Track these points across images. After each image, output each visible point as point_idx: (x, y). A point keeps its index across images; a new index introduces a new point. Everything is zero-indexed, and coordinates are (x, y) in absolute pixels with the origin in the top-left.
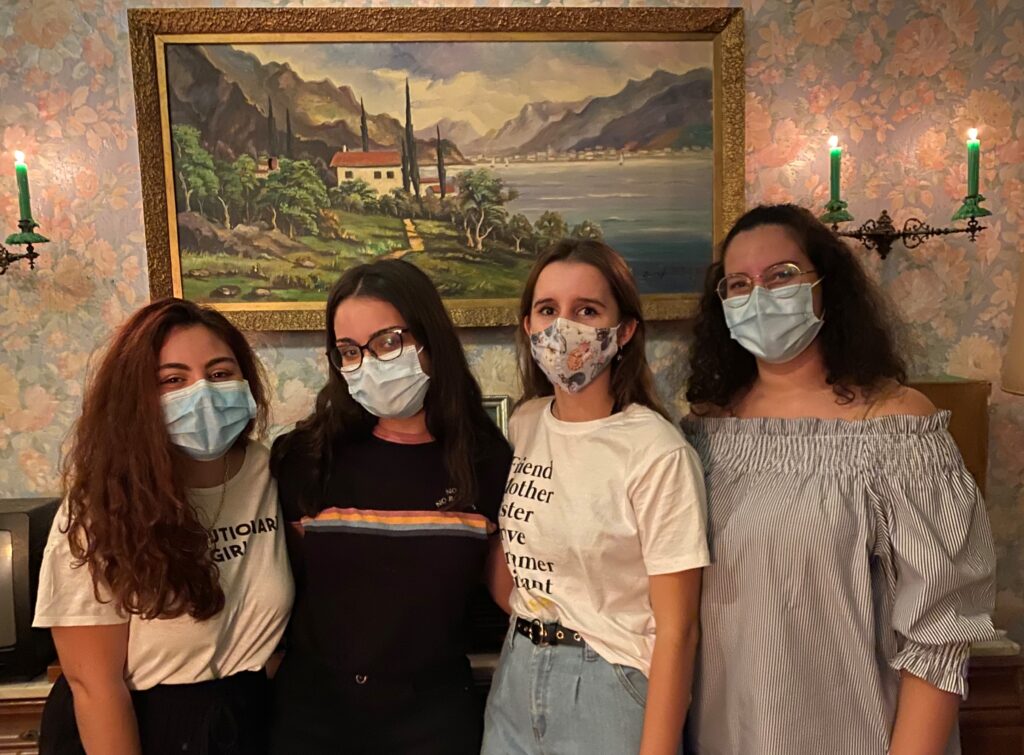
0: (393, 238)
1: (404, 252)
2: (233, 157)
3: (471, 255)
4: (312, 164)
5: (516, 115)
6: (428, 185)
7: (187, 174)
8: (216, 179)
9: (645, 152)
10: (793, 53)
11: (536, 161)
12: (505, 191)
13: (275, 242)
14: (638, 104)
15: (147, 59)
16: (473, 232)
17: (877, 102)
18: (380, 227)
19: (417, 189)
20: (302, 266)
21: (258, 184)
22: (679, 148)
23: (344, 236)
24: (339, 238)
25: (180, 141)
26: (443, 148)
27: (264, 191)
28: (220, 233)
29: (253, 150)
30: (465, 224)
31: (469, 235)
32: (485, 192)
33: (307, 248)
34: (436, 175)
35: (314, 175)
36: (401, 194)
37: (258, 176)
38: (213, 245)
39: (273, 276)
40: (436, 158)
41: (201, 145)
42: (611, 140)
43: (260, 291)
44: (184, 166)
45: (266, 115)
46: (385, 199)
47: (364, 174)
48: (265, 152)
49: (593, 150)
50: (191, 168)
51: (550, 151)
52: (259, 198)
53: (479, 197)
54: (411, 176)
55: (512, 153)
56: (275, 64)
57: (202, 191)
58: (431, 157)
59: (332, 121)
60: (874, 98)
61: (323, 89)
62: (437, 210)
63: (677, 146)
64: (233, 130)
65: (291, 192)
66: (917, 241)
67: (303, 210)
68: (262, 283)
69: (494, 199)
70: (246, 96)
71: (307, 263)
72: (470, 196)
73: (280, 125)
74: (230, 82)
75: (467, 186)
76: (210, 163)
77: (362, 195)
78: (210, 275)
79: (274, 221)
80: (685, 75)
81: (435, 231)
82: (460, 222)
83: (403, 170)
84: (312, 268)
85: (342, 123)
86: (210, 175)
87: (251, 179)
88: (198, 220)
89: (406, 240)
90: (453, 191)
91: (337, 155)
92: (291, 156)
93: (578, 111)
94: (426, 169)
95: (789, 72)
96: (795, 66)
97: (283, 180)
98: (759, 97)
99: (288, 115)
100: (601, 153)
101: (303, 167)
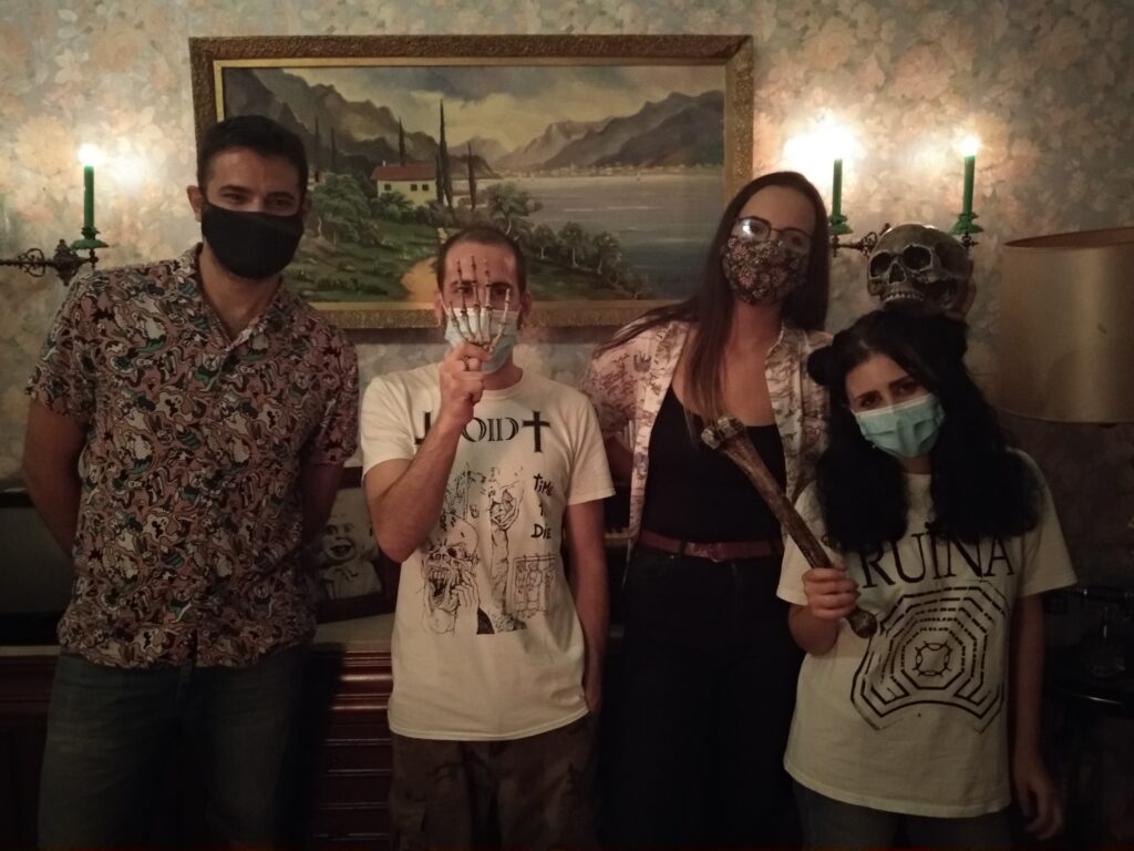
0: (427, 245)
4: (354, 177)
5: (540, 133)
6: (460, 197)
9: (661, 168)
10: (801, 77)
11: (560, 176)
12: (530, 203)
13: (321, 248)
14: (655, 123)
15: (205, 83)
17: (881, 122)
18: (417, 235)
19: (450, 200)
20: (344, 270)
22: (693, 165)
23: (383, 243)
24: (378, 245)
26: (473, 162)
32: (513, 204)
33: (350, 254)
34: (467, 188)
35: (355, 185)
36: (438, 207)
39: (319, 278)
40: (467, 172)
42: (629, 157)
43: (306, 292)
45: (313, 132)
46: (420, 208)
47: (401, 187)
49: (613, 165)
51: (573, 167)
53: (506, 208)
54: (444, 188)
55: (537, 168)
56: (321, 86)
58: (462, 171)
59: (373, 138)
60: (877, 119)
61: (365, 108)
62: (468, 220)
63: (691, 162)
65: (335, 202)
67: (347, 219)
68: (308, 285)
69: (521, 209)
70: (296, 115)
71: (349, 267)
72: (499, 208)
73: (326, 141)
74: (281, 101)
75: (497, 198)
77: (399, 205)
79: (319, 228)
80: (698, 98)
83: (438, 184)
84: (353, 272)
85: (381, 141)
90: (483, 202)
91: (378, 168)
92: (336, 170)
93: (599, 130)
94: (458, 182)
95: (797, 93)
96: (803, 89)
97: (329, 192)
98: (769, 118)
99: (333, 131)
100: (620, 169)
101: (346, 180)
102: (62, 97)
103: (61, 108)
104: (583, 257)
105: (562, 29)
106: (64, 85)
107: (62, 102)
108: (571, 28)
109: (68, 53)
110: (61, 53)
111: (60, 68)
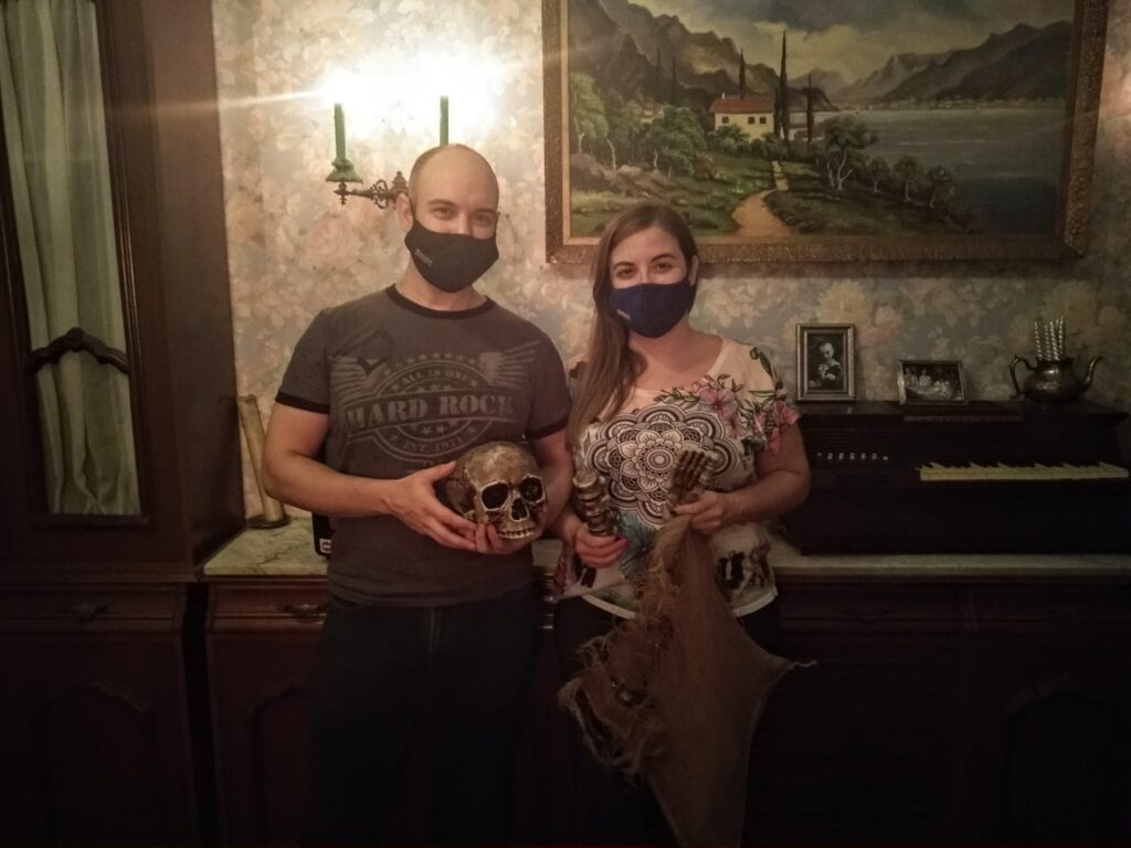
0: (761, 178)
1: (770, 192)
2: (622, 102)
3: (830, 194)
4: (692, 110)
5: (883, 65)
6: (797, 130)
7: (581, 118)
8: (606, 124)
9: (1001, 102)
11: (899, 108)
12: (867, 136)
13: (657, 183)
14: (998, 57)
15: (554, 12)
16: (835, 174)
18: (750, 169)
19: (786, 133)
20: (677, 204)
21: (643, 128)
22: (1034, 99)
23: (717, 176)
24: (712, 178)
25: (577, 87)
26: (813, 95)
27: (648, 135)
28: (606, 173)
29: (641, 97)
30: (828, 166)
31: (830, 176)
32: (849, 137)
33: (684, 188)
34: (805, 121)
35: (693, 117)
36: (775, 140)
38: (600, 184)
40: (806, 104)
41: (595, 91)
42: (969, 91)
44: (579, 111)
45: (654, 64)
46: (757, 142)
47: (739, 120)
48: (651, 99)
49: (952, 99)
50: (584, 113)
51: (913, 100)
52: (643, 141)
53: (842, 141)
54: (782, 122)
55: (876, 101)
56: (665, 17)
57: (593, 135)
58: (800, 104)
59: (714, 70)
61: (707, 40)
62: (803, 152)
63: (1032, 96)
64: (624, 78)
65: (672, 136)
67: (682, 152)
69: (857, 143)
70: (638, 46)
71: (682, 201)
72: (834, 141)
73: (667, 73)
74: (625, 32)
75: (833, 131)
76: (601, 108)
77: (736, 138)
78: (596, 211)
79: (655, 163)
80: (1047, 29)
81: (800, 172)
82: (823, 165)
83: (775, 117)
84: (685, 206)
85: (722, 73)
86: (601, 119)
87: (637, 124)
88: (587, 161)
89: (772, 181)
90: (819, 136)
91: (718, 100)
92: (675, 101)
93: (943, 62)
94: (796, 115)
97: (666, 124)
98: (1113, 50)
99: (674, 63)
100: (959, 102)
101: (684, 113)
102: (405, 27)
103: (402, 38)
104: (916, 190)
106: (407, 15)
107: (404, 32)
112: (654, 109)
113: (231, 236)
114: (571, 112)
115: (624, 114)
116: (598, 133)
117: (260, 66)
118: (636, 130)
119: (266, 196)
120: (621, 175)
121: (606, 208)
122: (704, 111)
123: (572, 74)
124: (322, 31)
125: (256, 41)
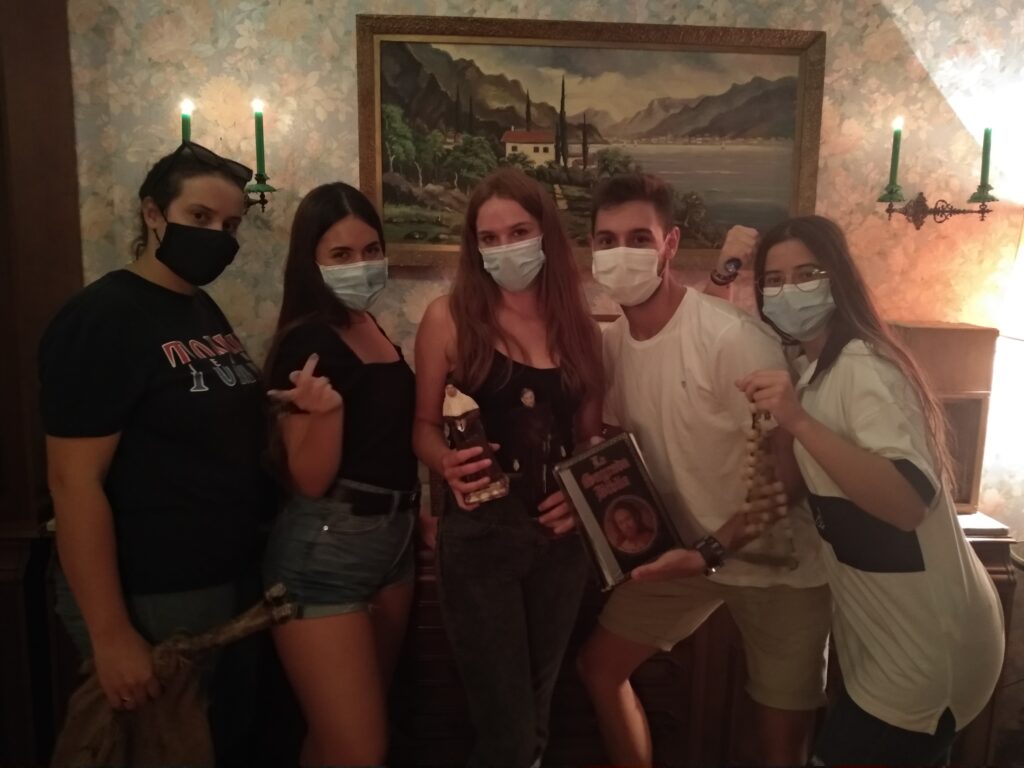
2: (427, 131)
4: (487, 139)
5: (645, 108)
6: (574, 159)
7: (392, 143)
8: (413, 149)
9: (740, 140)
10: (859, 67)
11: (658, 143)
12: (633, 165)
13: (455, 198)
14: (739, 102)
15: (368, 53)
17: (922, 108)
19: (565, 161)
21: (445, 153)
22: (769, 138)
25: (388, 117)
26: (587, 130)
27: (450, 159)
28: (414, 190)
29: (443, 127)
32: (617, 166)
34: (581, 151)
35: (487, 145)
36: (556, 166)
37: (446, 147)
38: (409, 199)
39: (453, 224)
40: (582, 137)
41: (403, 119)
42: (717, 130)
43: (442, 236)
44: (390, 136)
45: (454, 99)
46: (541, 167)
47: (526, 149)
48: (452, 129)
49: (702, 136)
50: (395, 139)
51: (670, 136)
52: (445, 164)
53: (612, 169)
54: (562, 151)
55: (639, 137)
56: (463, 60)
57: (403, 157)
58: (577, 136)
59: (504, 106)
60: (919, 105)
61: (499, 81)
62: (580, 178)
63: (767, 136)
64: (428, 111)
65: (470, 160)
66: (944, 217)
67: (478, 175)
68: (444, 230)
70: (440, 84)
72: (605, 168)
73: (465, 108)
74: (429, 72)
75: (604, 160)
76: (409, 135)
77: (523, 164)
78: (405, 222)
79: (455, 183)
80: (777, 81)
81: (577, 194)
83: (556, 147)
85: (511, 109)
86: (409, 144)
87: (440, 149)
88: (398, 179)
90: (593, 164)
91: (507, 133)
92: (472, 132)
93: (693, 105)
94: (573, 146)
95: (855, 82)
96: (860, 78)
97: (465, 151)
98: (832, 101)
99: (471, 100)
100: (708, 139)
101: (479, 141)
102: (240, 60)
103: (238, 70)
105: (665, 20)
106: (242, 50)
107: (240, 64)
108: (673, 19)
109: (247, 22)
110: (241, 22)
111: (239, 36)
112: (455, 138)
113: (86, 236)
114: (384, 139)
115: (429, 140)
116: (407, 155)
117: (113, 89)
118: (440, 155)
119: (117, 201)
120: (427, 192)
121: (415, 219)
122: (496, 141)
123: (384, 106)
124: (168, 61)
125: (109, 67)
